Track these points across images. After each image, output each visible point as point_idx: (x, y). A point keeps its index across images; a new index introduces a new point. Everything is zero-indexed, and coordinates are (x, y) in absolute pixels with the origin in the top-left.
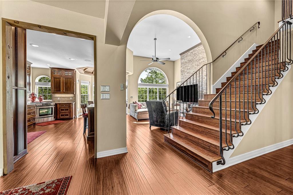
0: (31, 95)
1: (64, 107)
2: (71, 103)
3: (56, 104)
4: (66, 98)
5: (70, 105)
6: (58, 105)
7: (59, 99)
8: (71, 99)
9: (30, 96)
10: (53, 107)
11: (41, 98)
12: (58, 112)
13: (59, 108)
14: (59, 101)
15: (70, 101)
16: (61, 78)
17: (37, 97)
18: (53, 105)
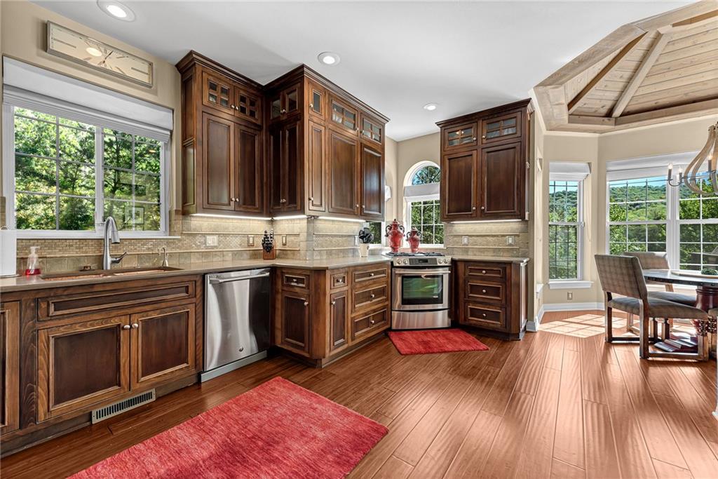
0: (390, 229)
1: (483, 279)
2: (510, 263)
3: (453, 261)
4: (490, 239)
5: (508, 271)
6: (461, 267)
7: (465, 240)
8: (510, 240)
9: (388, 231)
10: (445, 273)
11: (415, 236)
12: (461, 296)
13: (465, 281)
14: (466, 251)
15: (508, 250)
16: (475, 156)
17: (405, 233)
18: (443, 264)
